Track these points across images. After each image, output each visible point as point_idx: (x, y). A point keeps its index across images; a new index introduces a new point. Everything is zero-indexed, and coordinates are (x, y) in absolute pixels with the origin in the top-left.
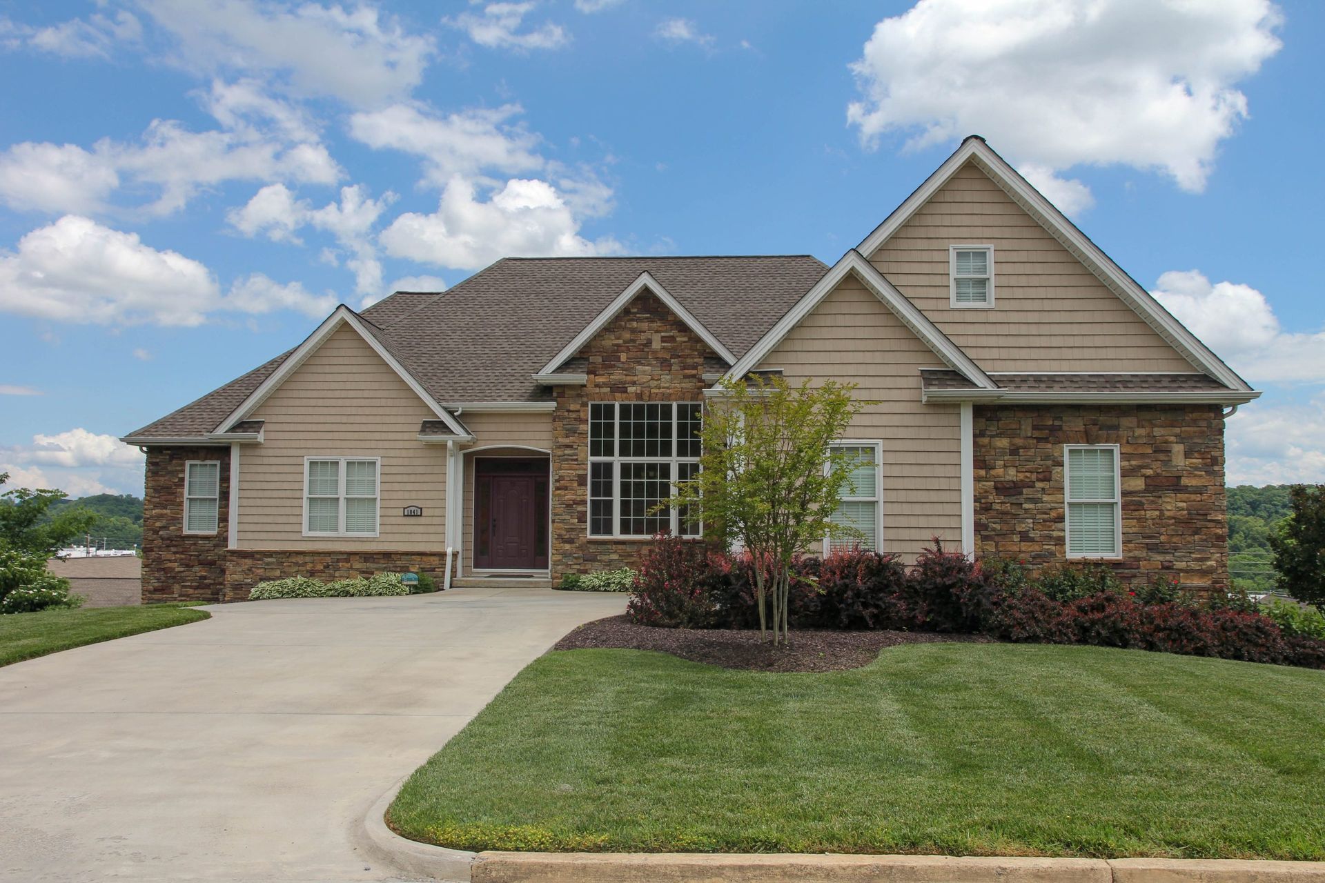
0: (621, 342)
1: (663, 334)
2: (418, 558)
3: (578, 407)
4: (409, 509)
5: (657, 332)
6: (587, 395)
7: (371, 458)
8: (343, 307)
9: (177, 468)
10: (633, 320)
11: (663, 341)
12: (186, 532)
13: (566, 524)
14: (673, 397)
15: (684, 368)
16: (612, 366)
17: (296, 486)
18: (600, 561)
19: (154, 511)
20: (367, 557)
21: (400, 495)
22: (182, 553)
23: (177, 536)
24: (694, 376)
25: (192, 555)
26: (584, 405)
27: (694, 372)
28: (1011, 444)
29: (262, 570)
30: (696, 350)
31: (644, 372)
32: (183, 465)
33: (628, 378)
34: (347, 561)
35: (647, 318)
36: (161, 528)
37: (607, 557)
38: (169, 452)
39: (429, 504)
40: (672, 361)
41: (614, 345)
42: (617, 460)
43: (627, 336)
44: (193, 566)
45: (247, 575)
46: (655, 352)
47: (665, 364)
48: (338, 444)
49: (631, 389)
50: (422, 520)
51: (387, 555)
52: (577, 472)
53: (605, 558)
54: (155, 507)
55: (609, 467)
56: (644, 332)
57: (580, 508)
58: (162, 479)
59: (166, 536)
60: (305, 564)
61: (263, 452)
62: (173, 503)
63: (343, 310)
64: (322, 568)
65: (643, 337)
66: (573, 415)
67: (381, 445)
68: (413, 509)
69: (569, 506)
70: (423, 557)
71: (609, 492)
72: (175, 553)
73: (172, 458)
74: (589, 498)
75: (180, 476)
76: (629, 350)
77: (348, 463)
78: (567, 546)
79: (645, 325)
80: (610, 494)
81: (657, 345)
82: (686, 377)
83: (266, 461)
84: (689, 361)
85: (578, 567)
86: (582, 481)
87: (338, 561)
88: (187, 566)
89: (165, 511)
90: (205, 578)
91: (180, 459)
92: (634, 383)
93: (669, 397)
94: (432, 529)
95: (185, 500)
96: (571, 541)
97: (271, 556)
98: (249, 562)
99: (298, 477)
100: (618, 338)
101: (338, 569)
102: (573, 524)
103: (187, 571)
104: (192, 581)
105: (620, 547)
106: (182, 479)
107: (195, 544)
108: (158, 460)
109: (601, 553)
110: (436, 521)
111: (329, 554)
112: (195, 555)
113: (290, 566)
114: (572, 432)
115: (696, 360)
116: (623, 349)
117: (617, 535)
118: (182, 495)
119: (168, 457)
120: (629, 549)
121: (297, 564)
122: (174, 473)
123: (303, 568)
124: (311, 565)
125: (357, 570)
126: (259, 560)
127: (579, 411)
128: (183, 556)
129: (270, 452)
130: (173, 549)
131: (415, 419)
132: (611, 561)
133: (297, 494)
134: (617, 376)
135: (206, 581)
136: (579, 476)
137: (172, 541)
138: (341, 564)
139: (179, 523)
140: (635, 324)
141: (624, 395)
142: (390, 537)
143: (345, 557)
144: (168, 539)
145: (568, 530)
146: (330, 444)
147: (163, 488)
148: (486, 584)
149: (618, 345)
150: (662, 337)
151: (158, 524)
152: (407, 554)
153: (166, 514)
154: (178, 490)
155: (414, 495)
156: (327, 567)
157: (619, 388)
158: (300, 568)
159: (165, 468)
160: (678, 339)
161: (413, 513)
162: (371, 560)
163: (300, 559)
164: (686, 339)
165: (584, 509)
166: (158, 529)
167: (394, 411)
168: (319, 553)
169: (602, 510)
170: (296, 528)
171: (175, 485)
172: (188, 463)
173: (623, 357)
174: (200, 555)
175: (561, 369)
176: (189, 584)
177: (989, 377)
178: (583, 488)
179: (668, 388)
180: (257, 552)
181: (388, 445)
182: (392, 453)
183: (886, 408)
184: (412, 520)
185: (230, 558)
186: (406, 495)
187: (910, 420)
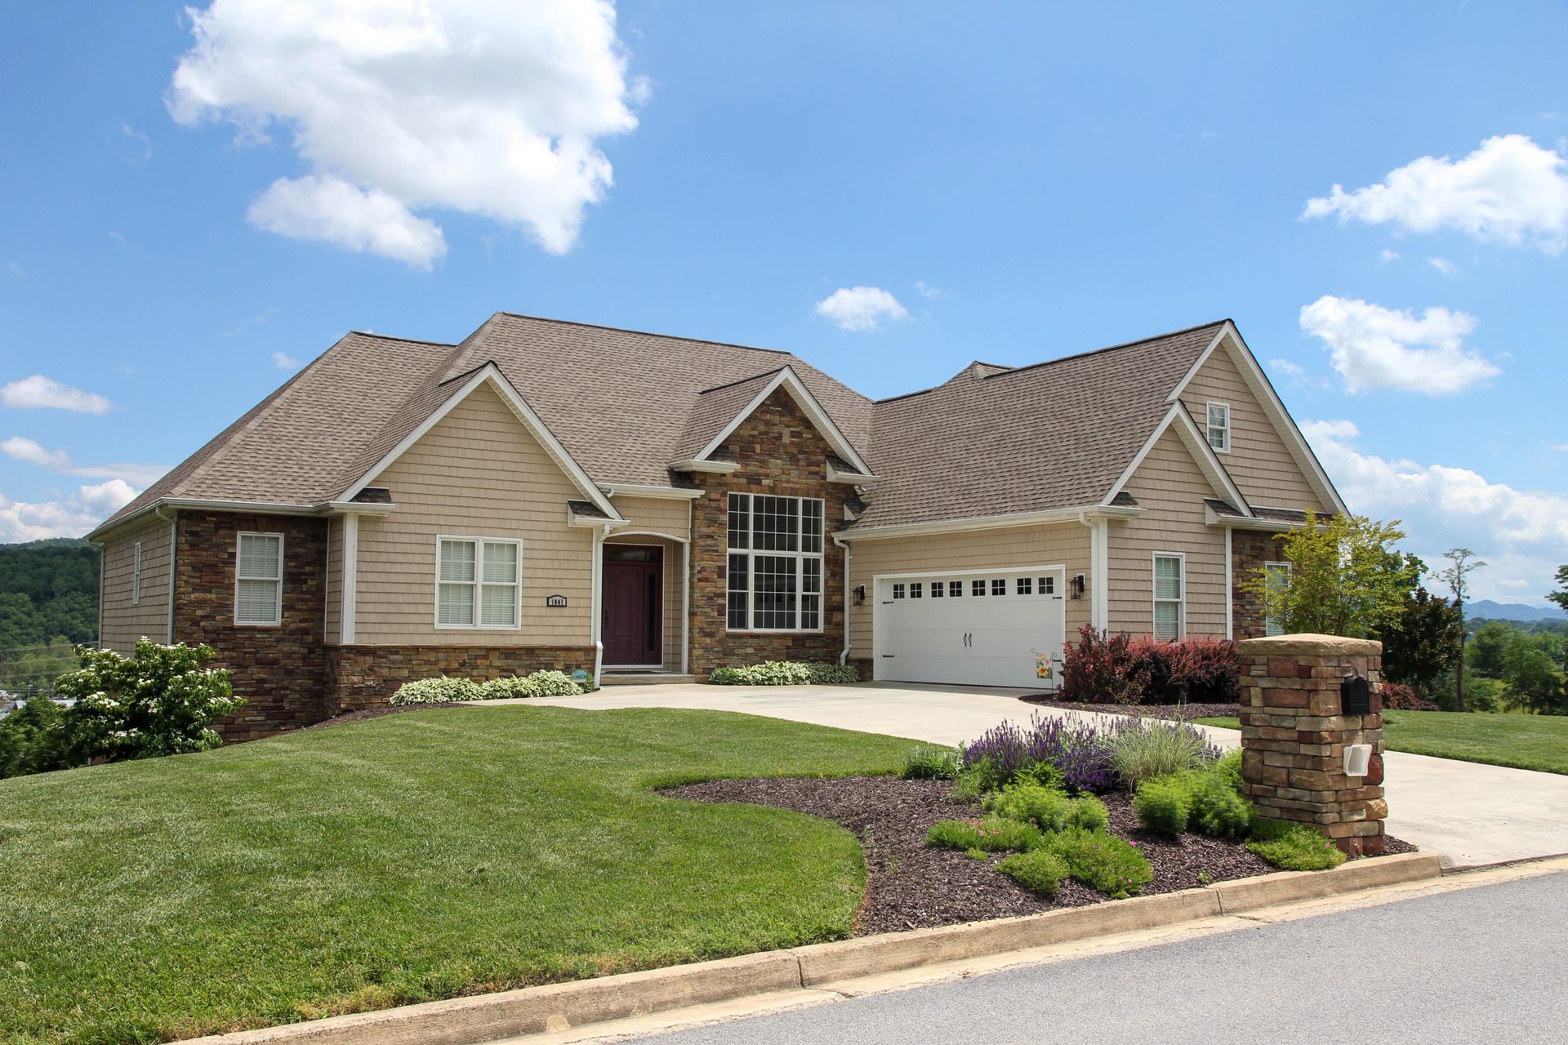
0: (756, 433)
1: (792, 429)
2: (563, 654)
3: (718, 497)
4: (554, 599)
5: (787, 426)
6: (726, 485)
7: (512, 540)
8: (491, 364)
9: (227, 540)
10: (767, 412)
11: (792, 436)
12: (237, 623)
13: (708, 617)
14: (800, 492)
15: (809, 465)
16: (749, 457)
17: (425, 569)
18: (737, 655)
19: (193, 596)
20: (509, 653)
21: (544, 583)
22: (232, 650)
23: (225, 629)
24: (817, 473)
25: (246, 653)
26: (724, 494)
27: (817, 469)
29: (386, 670)
30: (819, 448)
31: (776, 465)
32: (235, 537)
33: (762, 471)
34: (486, 657)
35: (778, 411)
36: (203, 617)
37: (743, 651)
38: (215, 519)
39: (574, 593)
40: (800, 456)
41: (751, 436)
42: (752, 553)
43: (762, 428)
44: (247, 667)
45: (368, 676)
46: (785, 446)
47: (793, 459)
48: (475, 522)
49: (765, 482)
50: (566, 611)
51: (531, 651)
52: (718, 564)
53: (741, 651)
54: (195, 590)
55: (744, 558)
56: (776, 425)
57: (720, 601)
58: (205, 553)
59: (210, 628)
60: (436, 662)
61: (387, 527)
62: (220, 585)
63: (490, 368)
64: (457, 666)
65: (775, 429)
66: (714, 504)
67: (522, 525)
68: (558, 598)
69: (710, 598)
70: (569, 653)
71: (744, 586)
72: (222, 650)
73: (218, 526)
74: (727, 591)
75: (230, 550)
76: (763, 442)
77: (486, 544)
78: (708, 640)
79: (776, 419)
80: (745, 587)
81: (786, 439)
82: (811, 473)
83: (389, 538)
84: (813, 458)
85: (717, 661)
86: (721, 572)
87: (477, 657)
88: (239, 666)
89: (208, 596)
90: (264, 681)
91: (231, 528)
92: (767, 476)
93: (794, 492)
94: (577, 622)
95: (236, 581)
96: (711, 635)
97: (397, 653)
98: (369, 659)
99: (429, 559)
100: (754, 429)
101: (476, 667)
102: (713, 617)
103: (241, 673)
104: (246, 685)
105: (755, 641)
106: (233, 555)
107: (251, 639)
108: (199, 529)
109: (738, 647)
110: (581, 612)
111: (466, 649)
112: (250, 653)
113: (420, 664)
114: (713, 522)
115: (819, 457)
116: (759, 440)
117: (751, 629)
118: (233, 574)
119: (213, 525)
120: (762, 642)
121: (428, 662)
122: (222, 547)
123: (436, 667)
124: (445, 663)
125: (496, 667)
126: (381, 657)
127: (719, 500)
128: (234, 654)
129: (395, 528)
130: (221, 645)
131: (559, 499)
132: (747, 654)
133: (428, 579)
134: (753, 468)
135: (266, 685)
136: (719, 567)
137: (218, 634)
138: (479, 661)
139: (228, 611)
140: (768, 417)
141: (759, 487)
142: (533, 630)
143: (484, 653)
144: (214, 632)
145: (709, 623)
146: (466, 521)
147: (205, 565)
148: (633, 682)
149: (754, 436)
150: (792, 432)
151: (199, 613)
152: (551, 649)
153: (210, 600)
154: (227, 569)
155: (557, 583)
156: (463, 664)
157: (754, 480)
158: (432, 667)
159: (210, 540)
160: (804, 435)
161: (556, 603)
162: (513, 656)
163: (432, 657)
164: (810, 436)
165: (723, 602)
166: (199, 619)
167: (537, 488)
168: (455, 649)
169: (739, 601)
170: (427, 619)
171: (223, 563)
172: (240, 534)
173: (758, 448)
174: (258, 652)
175: (713, 456)
176: (243, 689)
177: (1250, 509)
178: (722, 580)
179: (796, 483)
180: (380, 648)
181: (528, 525)
182: (534, 535)
183: (1186, 527)
184: (556, 611)
185: (346, 655)
186: (550, 583)
187: (1199, 538)
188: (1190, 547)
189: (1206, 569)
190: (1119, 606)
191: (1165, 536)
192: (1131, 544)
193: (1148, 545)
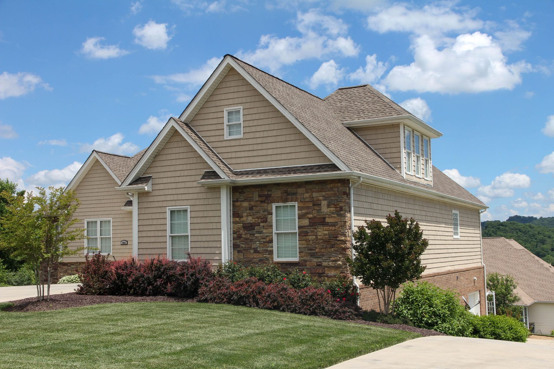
4: (123, 242)
7: (109, 219)
21: (120, 235)
28: (249, 204)
48: (96, 213)
50: (128, 246)
67: (112, 212)
77: (100, 222)
97: (73, 265)
98: (66, 267)
126: (69, 266)
131: (124, 200)
142: (116, 255)
146: (94, 213)
155: (124, 235)
170: (83, 252)
180: (69, 263)
181: (115, 212)
182: (116, 216)
183: (191, 191)
184: (124, 247)
185: (59, 266)
186: (122, 235)
187: (201, 196)
188: (193, 202)
189: (206, 214)
190: (145, 240)
191: (175, 197)
192: (154, 205)
193: (165, 204)
